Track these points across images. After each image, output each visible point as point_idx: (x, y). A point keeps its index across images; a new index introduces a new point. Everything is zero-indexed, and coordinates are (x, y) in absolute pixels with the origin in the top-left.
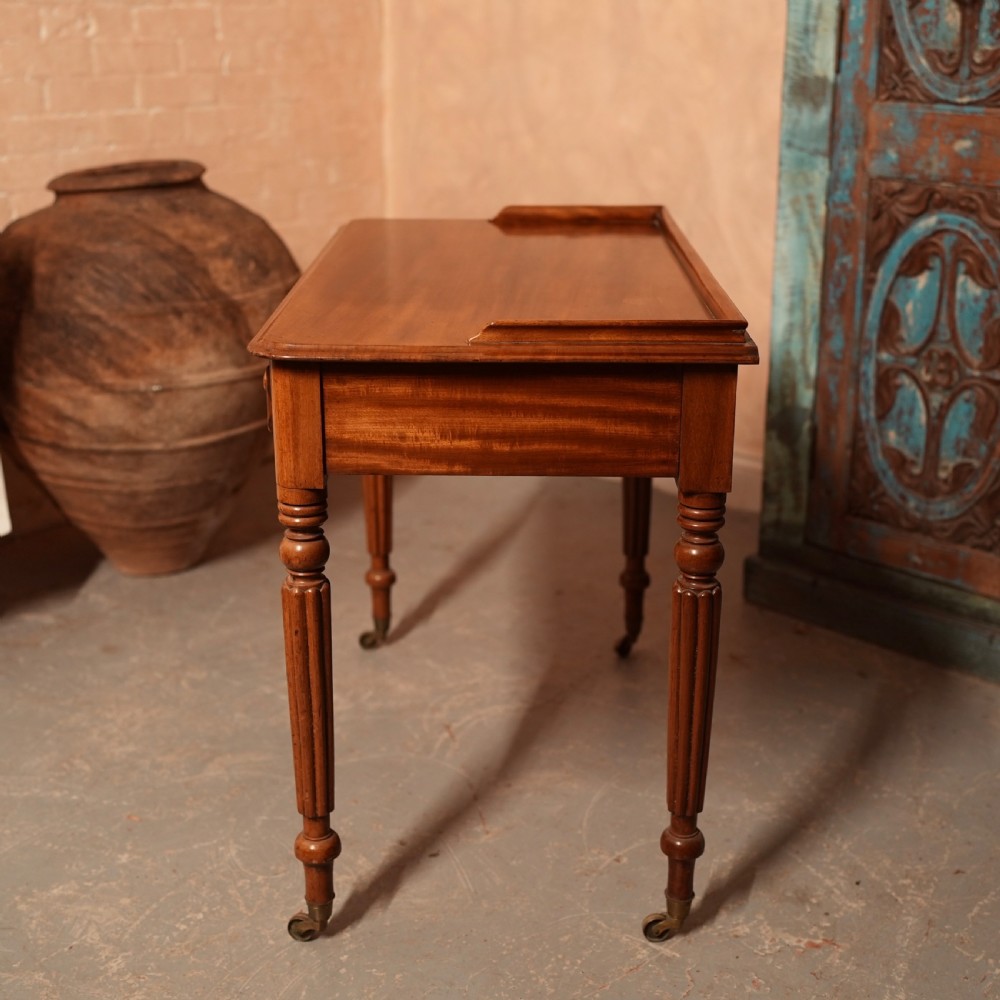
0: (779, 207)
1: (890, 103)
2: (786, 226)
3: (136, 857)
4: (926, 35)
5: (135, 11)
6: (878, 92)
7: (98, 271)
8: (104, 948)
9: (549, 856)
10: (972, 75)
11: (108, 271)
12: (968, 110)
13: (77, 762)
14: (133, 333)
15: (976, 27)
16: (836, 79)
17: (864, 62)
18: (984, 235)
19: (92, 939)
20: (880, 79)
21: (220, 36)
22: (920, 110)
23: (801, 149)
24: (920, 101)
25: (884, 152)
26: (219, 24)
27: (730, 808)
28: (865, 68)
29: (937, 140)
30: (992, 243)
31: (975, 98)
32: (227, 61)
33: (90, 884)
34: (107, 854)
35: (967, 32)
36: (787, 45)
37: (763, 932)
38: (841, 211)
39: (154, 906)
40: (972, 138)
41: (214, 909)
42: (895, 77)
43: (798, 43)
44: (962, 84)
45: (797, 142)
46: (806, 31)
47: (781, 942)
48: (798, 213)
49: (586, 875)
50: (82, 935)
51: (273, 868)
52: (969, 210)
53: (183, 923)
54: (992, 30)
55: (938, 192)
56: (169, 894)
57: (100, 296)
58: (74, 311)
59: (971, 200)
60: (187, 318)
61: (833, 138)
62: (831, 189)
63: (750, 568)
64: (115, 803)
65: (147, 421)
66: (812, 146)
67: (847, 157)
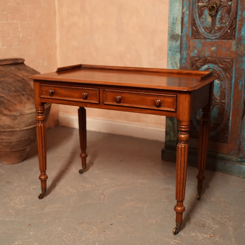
0: (168, 65)
1: (195, 39)
3: (34, 232)
4: (203, 24)
6: (192, 37)
7: (2, 85)
9: (140, 222)
10: (215, 32)
11: (5, 85)
12: (214, 40)
13: (10, 210)
14: (12, 101)
15: (215, 21)
16: (181, 34)
17: (188, 30)
18: (219, 69)
20: (192, 34)
21: (19, 29)
22: (202, 41)
23: (173, 51)
24: (202, 39)
25: (194, 51)
26: (19, 26)
28: (189, 32)
29: (207, 48)
30: (221, 71)
31: (216, 38)
32: (21, 35)
33: (25, 240)
34: (27, 233)
35: (213, 23)
36: (169, 27)
37: (198, 234)
38: (183, 65)
40: (216, 47)
41: (60, 243)
42: (196, 34)
43: (172, 26)
44: (212, 34)
45: (172, 49)
46: (174, 23)
47: (203, 236)
48: (173, 66)
49: (151, 225)
51: (72, 231)
52: (215, 63)
54: (219, 22)
55: (208, 59)
56: (47, 241)
57: (3, 91)
59: (216, 61)
60: (26, 96)
61: (181, 48)
62: (181, 60)
63: (163, 152)
64: (24, 220)
65: (16, 123)
66: (176, 50)
67: (184, 52)
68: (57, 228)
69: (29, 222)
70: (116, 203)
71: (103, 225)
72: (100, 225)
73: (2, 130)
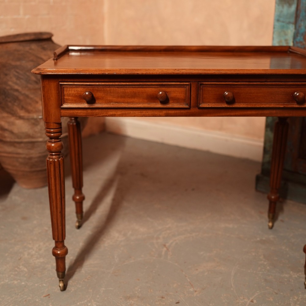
7: (17, 72)
9: (224, 301)
11: (21, 72)
13: (21, 267)
14: (32, 96)
23: (283, 22)
27: (287, 276)
38: (299, 45)
45: (281, 19)
57: (18, 82)
58: (8, 88)
61: (297, 17)
62: (295, 36)
63: (258, 179)
64: (40, 285)
65: (37, 130)
66: (288, 21)
67: (302, 24)
68: (89, 304)
69: (47, 289)
70: (185, 263)
71: (164, 304)
72: (158, 303)
73: (17, 140)
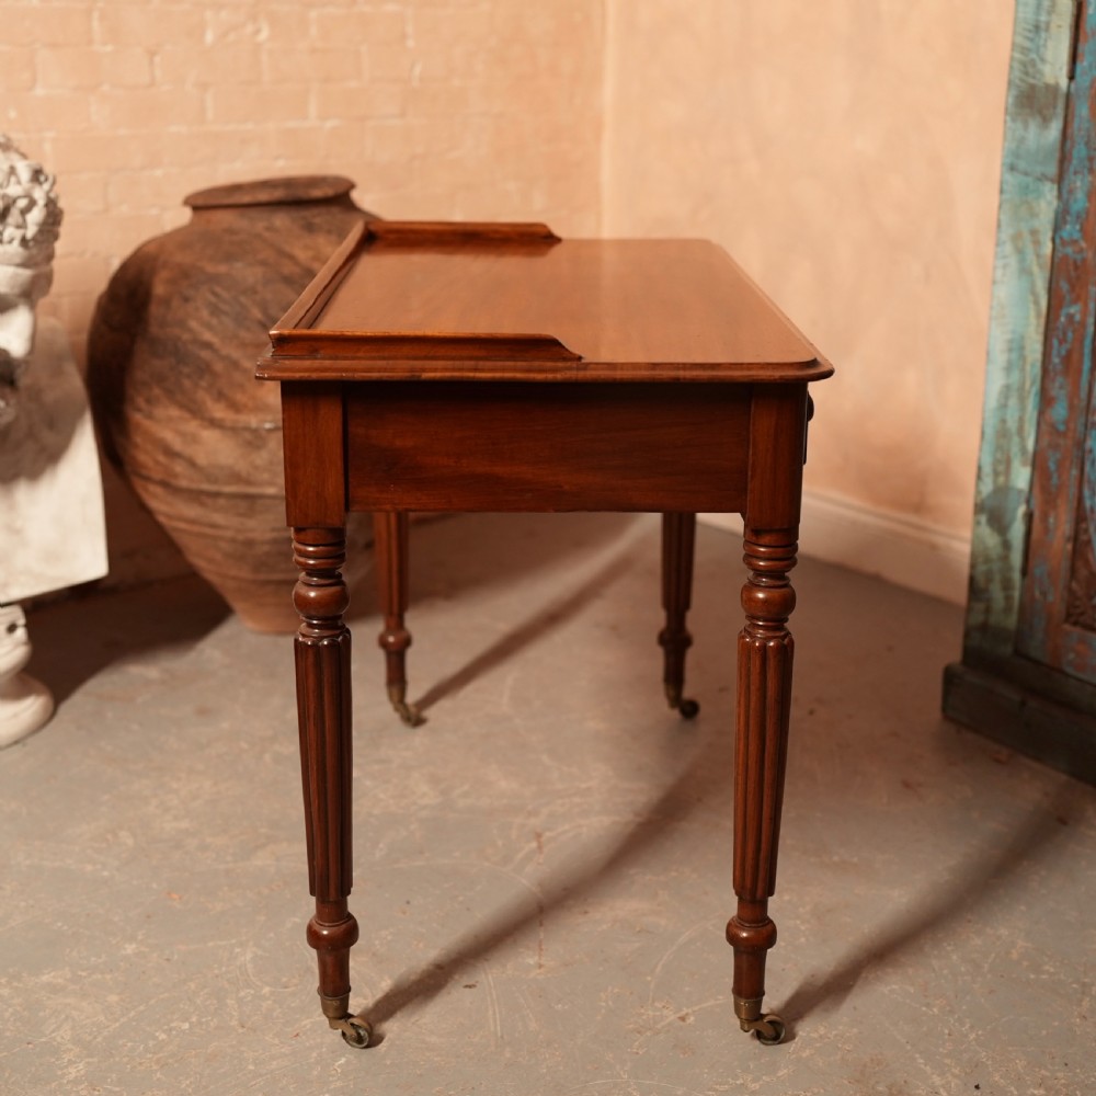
0: (998, 244)
2: (1005, 267)
3: (143, 949)
5: (313, 14)
7: (215, 294)
8: (71, 1050)
9: (603, 1004)
11: (224, 294)
13: (123, 834)
16: (1069, 87)
19: (62, 1038)
21: (411, 43)
23: (1026, 174)
26: (410, 29)
32: (418, 70)
33: (84, 974)
34: (114, 942)
36: (1014, 45)
38: (1069, 250)
39: (142, 1008)
41: (204, 1020)
43: (1028, 44)
45: (1022, 165)
46: (1037, 28)
48: (1020, 251)
49: (639, 1032)
50: (53, 1031)
51: (284, 979)
53: (164, 1031)
56: (161, 996)
57: (214, 321)
58: (186, 336)
61: (1064, 159)
62: (1060, 222)
63: (950, 677)
65: (259, 462)
66: (1039, 170)
67: (1079, 184)
68: (237, 950)
69: (154, 898)
73: (206, 487)
